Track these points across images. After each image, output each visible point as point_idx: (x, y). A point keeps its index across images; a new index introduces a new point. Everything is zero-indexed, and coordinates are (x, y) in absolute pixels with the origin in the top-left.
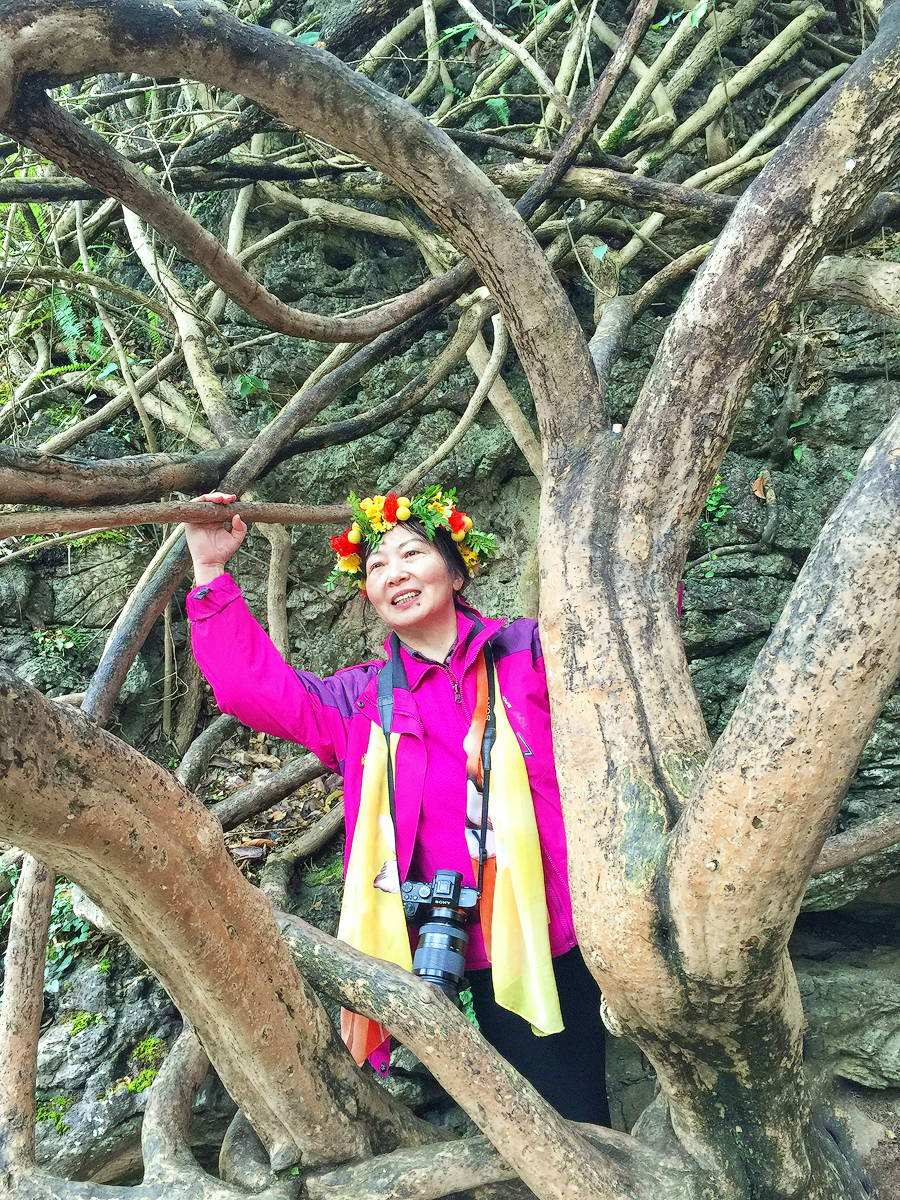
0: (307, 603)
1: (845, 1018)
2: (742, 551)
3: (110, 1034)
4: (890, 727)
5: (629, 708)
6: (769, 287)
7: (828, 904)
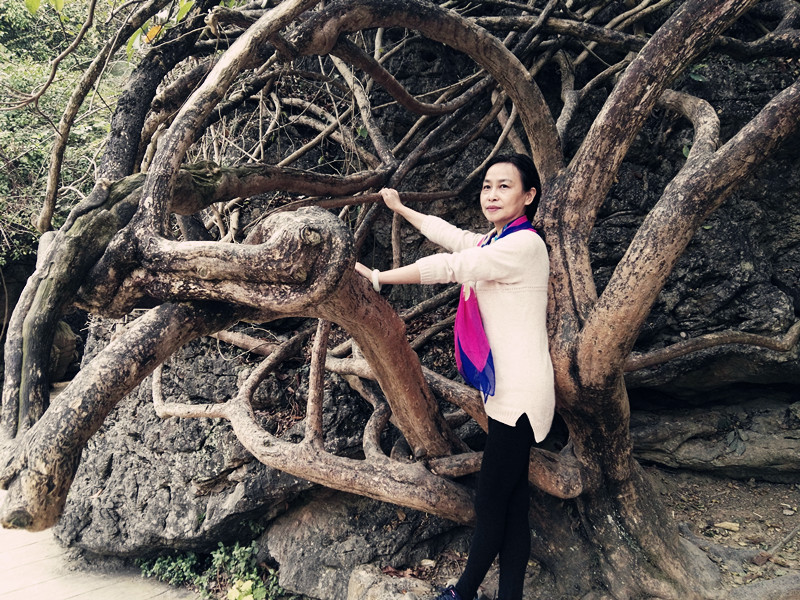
0: (408, 235)
1: (661, 434)
2: (629, 214)
4: (695, 301)
5: (566, 285)
6: (637, 108)
7: (657, 382)
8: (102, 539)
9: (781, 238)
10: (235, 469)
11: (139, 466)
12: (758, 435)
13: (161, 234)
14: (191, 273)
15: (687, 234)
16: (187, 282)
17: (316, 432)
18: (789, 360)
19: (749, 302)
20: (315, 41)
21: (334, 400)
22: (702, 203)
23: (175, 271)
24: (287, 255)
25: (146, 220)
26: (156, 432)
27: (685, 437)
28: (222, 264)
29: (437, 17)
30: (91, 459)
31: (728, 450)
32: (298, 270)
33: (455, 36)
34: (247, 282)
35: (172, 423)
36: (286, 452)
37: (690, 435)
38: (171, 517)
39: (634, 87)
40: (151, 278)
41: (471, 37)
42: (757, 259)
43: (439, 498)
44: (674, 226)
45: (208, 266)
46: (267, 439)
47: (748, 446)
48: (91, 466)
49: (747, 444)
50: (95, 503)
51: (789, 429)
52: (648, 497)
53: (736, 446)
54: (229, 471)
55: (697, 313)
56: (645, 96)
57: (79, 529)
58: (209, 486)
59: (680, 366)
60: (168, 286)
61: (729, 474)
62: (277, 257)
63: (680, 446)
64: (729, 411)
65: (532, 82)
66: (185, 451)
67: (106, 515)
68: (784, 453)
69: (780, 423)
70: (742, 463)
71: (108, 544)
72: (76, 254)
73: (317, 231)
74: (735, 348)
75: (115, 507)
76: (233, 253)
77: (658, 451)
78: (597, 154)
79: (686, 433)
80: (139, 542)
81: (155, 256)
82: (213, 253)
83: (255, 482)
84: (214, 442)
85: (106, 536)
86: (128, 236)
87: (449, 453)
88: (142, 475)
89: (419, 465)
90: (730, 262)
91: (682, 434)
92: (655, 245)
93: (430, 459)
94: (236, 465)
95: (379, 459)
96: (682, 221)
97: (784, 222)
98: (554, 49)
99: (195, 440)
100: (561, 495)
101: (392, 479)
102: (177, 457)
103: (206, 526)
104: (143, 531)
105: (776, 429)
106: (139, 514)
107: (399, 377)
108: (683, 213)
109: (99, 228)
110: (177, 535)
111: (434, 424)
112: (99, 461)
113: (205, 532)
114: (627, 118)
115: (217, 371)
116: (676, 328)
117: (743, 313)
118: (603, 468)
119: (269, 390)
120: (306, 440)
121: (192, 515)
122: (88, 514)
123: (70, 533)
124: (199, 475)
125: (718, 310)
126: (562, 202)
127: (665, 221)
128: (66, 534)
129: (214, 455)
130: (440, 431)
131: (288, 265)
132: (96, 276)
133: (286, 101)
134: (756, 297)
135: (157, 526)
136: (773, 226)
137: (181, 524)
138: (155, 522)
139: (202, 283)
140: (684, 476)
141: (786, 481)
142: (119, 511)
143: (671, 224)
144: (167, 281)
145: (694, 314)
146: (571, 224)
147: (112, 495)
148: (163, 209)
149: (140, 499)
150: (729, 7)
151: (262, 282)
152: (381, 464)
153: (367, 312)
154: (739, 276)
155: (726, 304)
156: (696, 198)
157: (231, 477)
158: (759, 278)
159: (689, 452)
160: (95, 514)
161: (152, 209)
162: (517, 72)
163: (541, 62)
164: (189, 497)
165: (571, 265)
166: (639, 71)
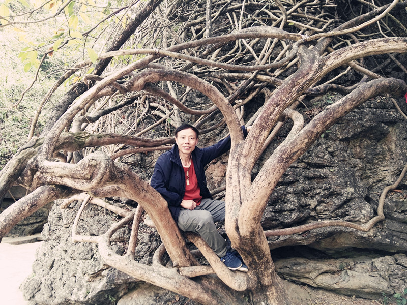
1: (308, 269)
3: (149, 247)
4: (325, 205)
5: (238, 190)
6: (271, 117)
7: (305, 243)
8: (44, 298)
9: (374, 178)
10: (105, 269)
11: (65, 265)
12: (357, 274)
13: (47, 159)
14: (53, 174)
15: (281, 171)
16: (52, 177)
17: (131, 251)
18: (369, 236)
19: (350, 207)
20: (135, 86)
21: (150, 240)
22: (287, 158)
23: (48, 173)
24: (83, 169)
25: (42, 153)
26: (74, 249)
27: (320, 272)
28: (63, 171)
29: (187, 78)
30: (45, 260)
31: (341, 280)
32: (86, 174)
33: (195, 85)
34: (72, 178)
35: (81, 246)
36: (117, 259)
37: (322, 271)
38: (75, 291)
39: (270, 108)
40: (41, 175)
41: (202, 86)
42: (359, 186)
43: (180, 286)
44: (274, 167)
45: (59, 172)
46: (110, 253)
47: (351, 278)
48: (45, 264)
49: (351, 277)
50: (43, 281)
51: (372, 271)
52: (283, 295)
53: (345, 278)
54: (103, 270)
55: (326, 211)
56: (275, 112)
57: (34, 292)
58: (93, 277)
59: (316, 236)
60: (46, 178)
61: (342, 292)
62: (79, 169)
63: (318, 276)
64: (346, 260)
65: (229, 104)
66: (84, 259)
67: (47, 287)
68: (367, 283)
69: (368, 268)
70: (347, 287)
71: (46, 301)
72: (19, 164)
73: (95, 160)
74: (343, 229)
75: (51, 284)
76: (66, 167)
77: (307, 278)
78: (254, 136)
79: (321, 269)
80: (60, 301)
81: (42, 167)
82: (60, 167)
83: (111, 276)
84: (97, 256)
85: (46, 296)
86: (35, 159)
87: (189, 265)
88: (65, 270)
89: (174, 270)
90: (342, 187)
91: (319, 270)
92: (266, 175)
93: (180, 267)
94: (106, 268)
95: (157, 266)
96: (278, 165)
97: (375, 170)
98: (262, 88)
99: (89, 254)
100: (236, 289)
101: (160, 275)
102: (81, 262)
103: (89, 296)
104: (62, 296)
105: (366, 271)
106: (62, 288)
107: (164, 227)
108: (278, 162)
109: (29, 155)
110: (76, 299)
111: (182, 251)
112: (48, 262)
113: (89, 299)
114: (267, 121)
115: (102, 223)
116: (317, 217)
117: (348, 212)
118: (259, 278)
119: (124, 233)
120: (126, 255)
121: (84, 290)
122: (39, 286)
123: (30, 294)
124: (89, 271)
125: (336, 209)
126: (240, 155)
127: (271, 165)
128: (28, 294)
129: (96, 262)
130: (185, 255)
131: (83, 172)
132: (24, 174)
133: (151, 104)
134: (354, 205)
135: (68, 294)
136: (370, 171)
137: (79, 294)
138: (67, 292)
139: (57, 178)
140: (321, 292)
141: (371, 299)
142: (53, 286)
143: (273, 166)
144: (46, 176)
145: (324, 211)
146: (243, 164)
147: (51, 278)
148: (49, 149)
149: (63, 280)
150: (311, 76)
151: (76, 178)
152: (157, 268)
153: (145, 196)
154: (346, 194)
155: (340, 207)
156: (284, 156)
157: (103, 273)
158: (357, 195)
159: (322, 280)
160: (42, 286)
161: (45, 149)
162: (222, 100)
163: (254, 93)
164: (84, 282)
165: (241, 182)
166: (272, 101)
